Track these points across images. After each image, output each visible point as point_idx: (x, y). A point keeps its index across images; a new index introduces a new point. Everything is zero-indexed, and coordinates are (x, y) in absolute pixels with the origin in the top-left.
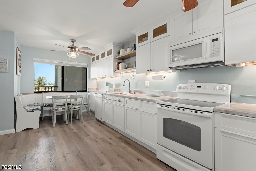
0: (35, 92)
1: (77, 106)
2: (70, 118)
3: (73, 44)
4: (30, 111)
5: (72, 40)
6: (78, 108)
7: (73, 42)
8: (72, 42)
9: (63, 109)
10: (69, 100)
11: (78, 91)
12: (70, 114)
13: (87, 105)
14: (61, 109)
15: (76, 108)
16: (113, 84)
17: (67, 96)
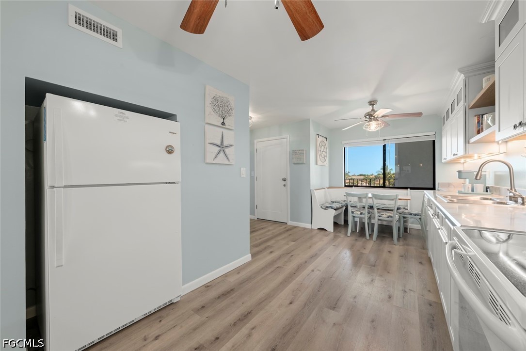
0: (345, 186)
1: (386, 214)
2: (373, 231)
3: (373, 108)
4: (324, 208)
5: (371, 102)
6: (388, 217)
7: (373, 105)
8: (371, 105)
9: (361, 214)
10: (370, 201)
11: (411, 188)
12: (373, 224)
13: (419, 217)
14: (359, 213)
15: (384, 216)
16: (486, 175)
17: (367, 194)
